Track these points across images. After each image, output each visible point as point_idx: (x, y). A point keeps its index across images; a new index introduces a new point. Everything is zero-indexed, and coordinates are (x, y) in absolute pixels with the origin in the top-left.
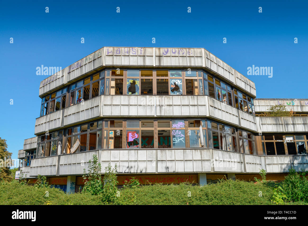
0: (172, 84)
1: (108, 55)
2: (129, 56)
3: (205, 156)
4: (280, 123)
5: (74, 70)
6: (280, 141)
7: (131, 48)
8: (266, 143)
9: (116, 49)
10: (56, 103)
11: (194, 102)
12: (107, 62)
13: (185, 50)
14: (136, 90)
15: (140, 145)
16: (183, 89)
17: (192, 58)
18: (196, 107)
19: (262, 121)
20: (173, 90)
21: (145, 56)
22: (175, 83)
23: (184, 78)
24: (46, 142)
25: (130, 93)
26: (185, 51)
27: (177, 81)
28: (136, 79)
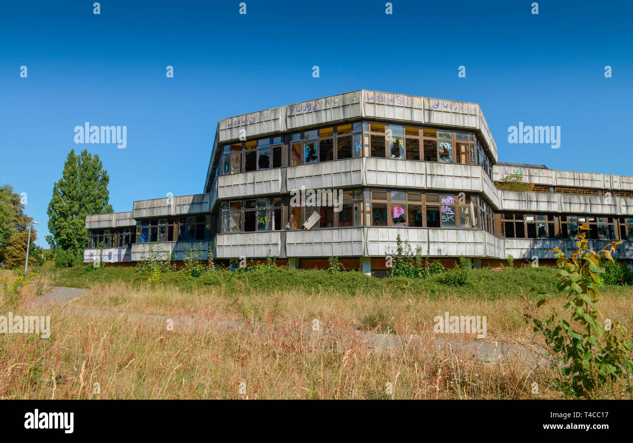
0: (440, 148)
1: (369, 102)
2: (393, 106)
3: (478, 238)
4: (523, 200)
5: (300, 113)
6: (520, 221)
7: (395, 95)
8: (505, 222)
9: (377, 94)
10: (260, 157)
11: (468, 173)
12: (368, 111)
13: (457, 104)
14: (401, 153)
15: (407, 223)
16: (453, 156)
17: (466, 117)
18: (470, 180)
19: (504, 195)
20: (442, 156)
21: (412, 108)
22: (444, 147)
23: (454, 141)
24: (243, 212)
25: (394, 156)
26: (457, 106)
27: (446, 144)
28: (400, 138)
